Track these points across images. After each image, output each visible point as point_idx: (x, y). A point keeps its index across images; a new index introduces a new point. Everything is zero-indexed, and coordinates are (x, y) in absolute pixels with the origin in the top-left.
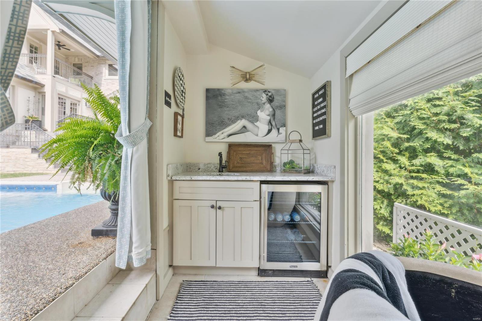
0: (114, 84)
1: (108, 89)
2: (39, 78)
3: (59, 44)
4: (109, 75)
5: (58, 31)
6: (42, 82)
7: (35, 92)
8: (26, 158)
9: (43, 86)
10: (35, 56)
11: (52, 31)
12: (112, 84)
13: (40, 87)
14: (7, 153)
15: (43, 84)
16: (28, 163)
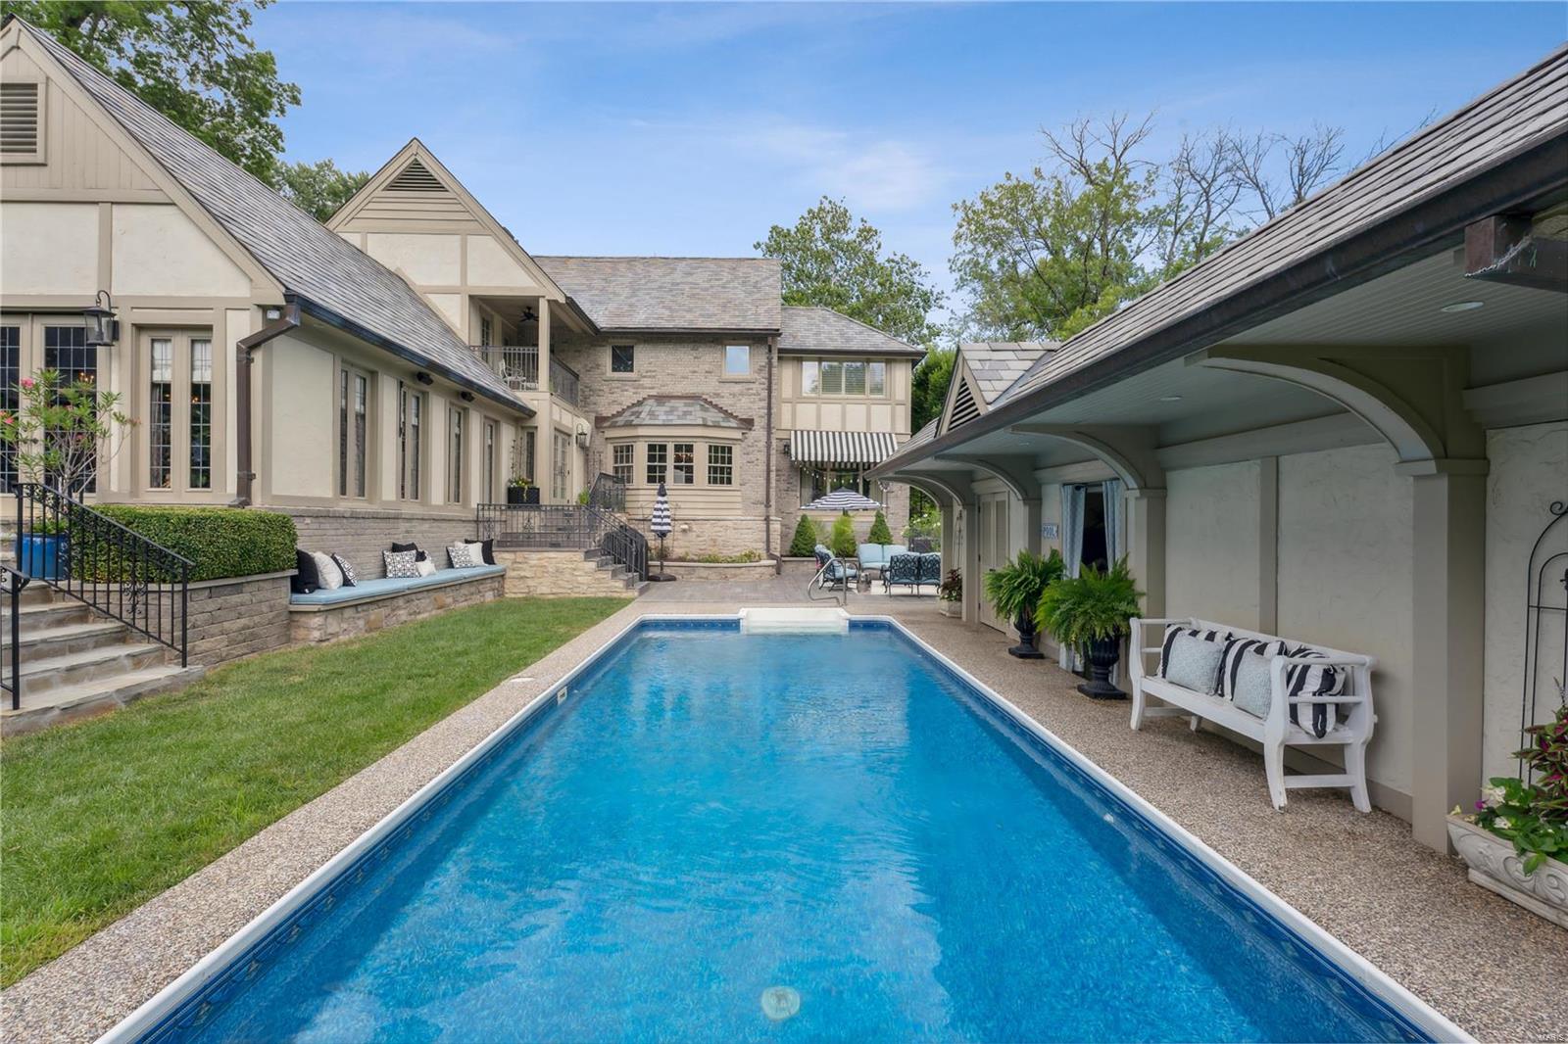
0: (627, 391)
1: (615, 401)
2: (524, 397)
3: (529, 313)
4: (614, 370)
5: (562, 300)
6: (532, 405)
7: (516, 428)
8: (575, 570)
9: (532, 414)
10: (517, 351)
11: (549, 301)
12: (622, 391)
13: (525, 416)
14: (540, 559)
15: (531, 411)
16: (579, 578)
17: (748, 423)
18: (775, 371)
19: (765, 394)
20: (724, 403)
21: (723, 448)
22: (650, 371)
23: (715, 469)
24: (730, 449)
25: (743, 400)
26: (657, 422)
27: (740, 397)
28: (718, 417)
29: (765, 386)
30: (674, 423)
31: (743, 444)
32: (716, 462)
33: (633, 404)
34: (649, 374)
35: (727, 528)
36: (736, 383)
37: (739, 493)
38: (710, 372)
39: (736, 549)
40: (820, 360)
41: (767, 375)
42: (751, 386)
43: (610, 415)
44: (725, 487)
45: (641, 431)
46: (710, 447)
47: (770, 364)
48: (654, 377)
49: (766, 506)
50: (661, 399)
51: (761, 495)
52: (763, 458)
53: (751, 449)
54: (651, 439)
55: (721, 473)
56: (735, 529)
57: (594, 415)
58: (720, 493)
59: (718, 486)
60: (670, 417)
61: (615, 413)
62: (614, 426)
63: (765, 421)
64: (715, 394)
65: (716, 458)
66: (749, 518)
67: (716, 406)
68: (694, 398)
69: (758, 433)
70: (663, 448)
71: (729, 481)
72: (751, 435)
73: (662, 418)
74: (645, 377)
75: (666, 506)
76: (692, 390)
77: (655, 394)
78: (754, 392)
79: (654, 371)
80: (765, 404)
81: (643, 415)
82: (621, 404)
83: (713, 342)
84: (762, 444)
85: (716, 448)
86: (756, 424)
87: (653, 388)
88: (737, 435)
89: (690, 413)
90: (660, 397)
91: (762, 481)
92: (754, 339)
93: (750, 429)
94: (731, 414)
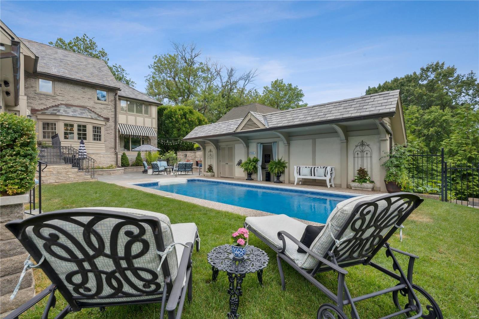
0: (49, 100)
12: (46, 100)
16: (69, 175)
17: (107, 119)
18: (118, 102)
19: (113, 110)
20: (97, 111)
21: (98, 128)
22: (61, 94)
23: (95, 135)
24: (100, 128)
25: (105, 111)
26: (69, 115)
27: (104, 110)
28: (96, 116)
29: (114, 107)
30: (78, 116)
31: (105, 127)
32: (95, 132)
33: (52, 106)
34: (61, 95)
35: (100, 157)
36: (102, 104)
37: (104, 144)
38: (90, 99)
39: (104, 165)
40: (127, 101)
41: (114, 103)
42: (108, 106)
43: (40, 109)
44: (98, 142)
45: (61, 118)
46: (93, 126)
47: (115, 99)
48: (63, 96)
49: (115, 149)
50: (68, 106)
51: (113, 145)
52: (113, 132)
53: (109, 129)
54: (66, 122)
55: (97, 137)
56: (103, 157)
57: (30, 108)
58: (97, 144)
59: (96, 142)
60: (75, 114)
61: (43, 108)
62: (44, 114)
63: (114, 119)
64: (93, 107)
65: (95, 131)
66: (109, 153)
67: (93, 112)
68: (84, 107)
69: (111, 123)
70: (72, 126)
71: (100, 140)
72: (108, 124)
73: (71, 114)
74: (59, 96)
75: (84, 148)
76: (83, 104)
77: (64, 103)
78: (110, 108)
79: (64, 94)
80: (113, 113)
81: (61, 111)
82: (46, 105)
83: (92, 87)
84: (113, 127)
85: (95, 127)
86: (110, 120)
87: (63, 101)
88: (103, 123)
89: (84, 113)
90: (67, 105)
91: (113, 140)
92: (109, 89)
93: (108, 122)
94: (100, 115)
